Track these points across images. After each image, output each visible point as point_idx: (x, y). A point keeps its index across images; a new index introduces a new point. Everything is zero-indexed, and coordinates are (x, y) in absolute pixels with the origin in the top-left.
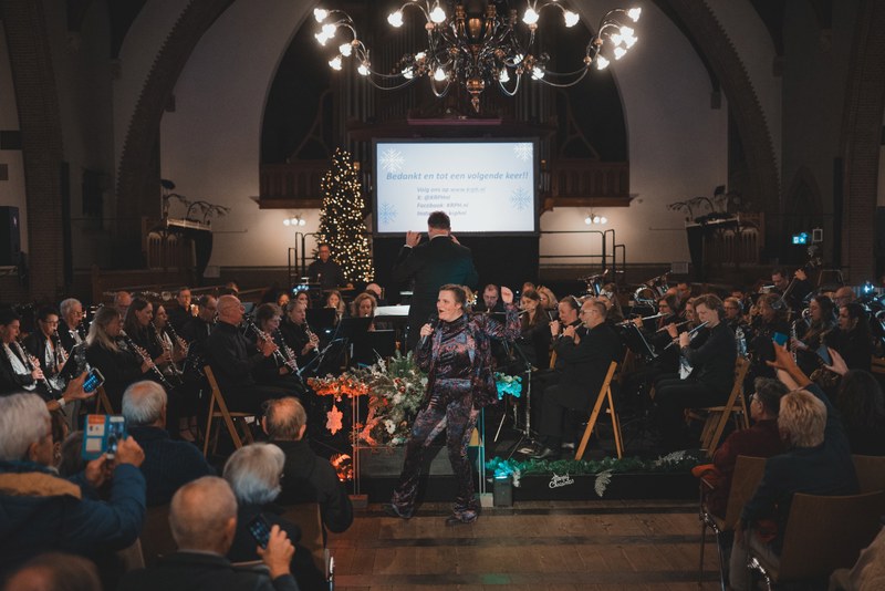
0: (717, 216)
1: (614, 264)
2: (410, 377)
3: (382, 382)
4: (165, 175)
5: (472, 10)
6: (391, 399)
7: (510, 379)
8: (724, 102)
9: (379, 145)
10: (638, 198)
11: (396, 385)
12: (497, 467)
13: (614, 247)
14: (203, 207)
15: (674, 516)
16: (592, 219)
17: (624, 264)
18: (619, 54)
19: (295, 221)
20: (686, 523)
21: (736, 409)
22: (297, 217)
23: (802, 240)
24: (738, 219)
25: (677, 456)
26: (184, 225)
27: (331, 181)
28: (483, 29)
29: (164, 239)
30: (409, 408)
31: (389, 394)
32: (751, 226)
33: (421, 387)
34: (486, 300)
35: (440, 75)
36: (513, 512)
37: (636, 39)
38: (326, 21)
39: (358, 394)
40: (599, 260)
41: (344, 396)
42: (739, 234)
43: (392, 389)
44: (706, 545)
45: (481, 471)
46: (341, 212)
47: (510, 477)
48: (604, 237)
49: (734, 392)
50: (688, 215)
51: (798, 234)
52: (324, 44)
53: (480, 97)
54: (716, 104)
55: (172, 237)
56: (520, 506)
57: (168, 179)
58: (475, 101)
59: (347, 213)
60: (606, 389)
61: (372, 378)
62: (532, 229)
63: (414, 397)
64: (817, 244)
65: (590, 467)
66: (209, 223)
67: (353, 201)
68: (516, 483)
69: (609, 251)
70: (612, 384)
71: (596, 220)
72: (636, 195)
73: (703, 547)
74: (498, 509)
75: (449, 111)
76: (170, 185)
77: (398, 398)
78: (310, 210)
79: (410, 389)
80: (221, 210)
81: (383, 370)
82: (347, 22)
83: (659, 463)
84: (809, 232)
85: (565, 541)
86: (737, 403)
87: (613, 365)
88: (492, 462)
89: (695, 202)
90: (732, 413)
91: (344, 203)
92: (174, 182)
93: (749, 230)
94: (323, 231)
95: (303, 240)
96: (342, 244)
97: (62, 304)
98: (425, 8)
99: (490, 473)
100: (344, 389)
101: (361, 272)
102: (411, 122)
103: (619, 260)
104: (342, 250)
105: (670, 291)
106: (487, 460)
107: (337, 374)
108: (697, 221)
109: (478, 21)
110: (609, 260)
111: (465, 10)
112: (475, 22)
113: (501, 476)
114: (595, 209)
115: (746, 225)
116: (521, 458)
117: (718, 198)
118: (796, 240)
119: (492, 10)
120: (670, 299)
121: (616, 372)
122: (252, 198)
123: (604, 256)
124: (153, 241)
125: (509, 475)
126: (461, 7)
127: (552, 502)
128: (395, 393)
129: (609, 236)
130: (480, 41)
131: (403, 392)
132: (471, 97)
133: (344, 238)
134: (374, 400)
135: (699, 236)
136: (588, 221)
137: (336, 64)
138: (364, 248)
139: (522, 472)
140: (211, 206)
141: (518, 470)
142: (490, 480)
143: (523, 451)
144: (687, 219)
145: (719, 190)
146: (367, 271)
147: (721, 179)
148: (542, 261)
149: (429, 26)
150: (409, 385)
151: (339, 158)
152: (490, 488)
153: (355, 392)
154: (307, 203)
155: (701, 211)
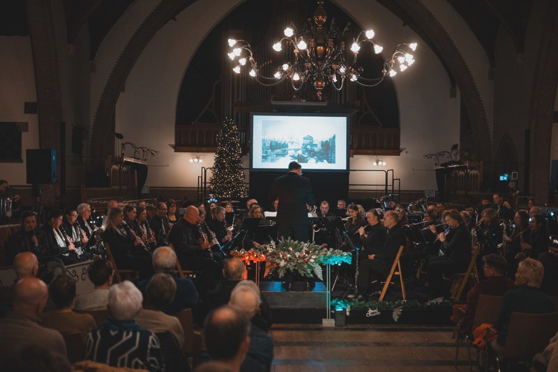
0: (455, 163)
1: (393, 190)
2: (289, 251)
3: (273, 254)
4: (118, 130)
5: (319, 42)
6: (279, 264)
7: (345, 254)
8: (458, 94)
9: (254, 116)
10: (406, 150)
11: (281, 256)
12: (337, 304)
13: (393, 180)
14: (143, 151)
15: (439, 333)
16: (377, 163)
17: (400, 190)
18: (403, 68)
19: (196, 160)
20: (446, 337)
21: (472, 274)
22: (197, 158)
23: (505, 178)
24: (467, 165)
25: (440, 300)
26: (133, 161)
27: (222, 137)
28: (325, 52)
29: (120, 169)
30: (289, 269)
31: (277, 261)
32: (475, 169)
33: (296, 257)
34: (322, 210)
35: (296, 77)
36: (347, 329)
37: (414, 61)
38: (235, 46)
39: (259, 261)
40: (384, 188)
41: (252, 262)
42: (467, 174)
43: (279, 258)
44: (460, 348)
45: (328, 307)
46: (228, 155)
47: (344, 310)
48: (387, 174)
49: (471, 264)
50: (437, 162)
51: (503, 175)
52: (233, 59)
53: (322, 91)
54: (453, 95)
55: (124, 169)
56: (350, 326)
57: (120, 133)
58: (319, 93)
59: (232, 156)
60: (397, 261)
61: (268, 251)
62: (345, 169)
63: (292, 263)
64: (515, 181)
65: (390, 305)
66: (145, 160)
67: (235, 149)
68: (348, 314)
69: (390, 182)
70: (401, 259)
71: (380, 163)
72: (405, 149)
73: (458, 349)
74: (338, 327)
75: (294, 97)
76: (120, 136)
77: (282, 263)
78: (205, 154)
79: (290, 259)
80: (153, 152)
81: (274, 247)
82: (248, 47)
83: (429, 304)
84: (509, 173)
85: (379, 344)
86: (472, 271)
87: (402, 248)
88: (334, 301)
89: (441, 154)
90: (470, 276)
91: (230, 150)
92: (123, 135)
93: (473, 172)
94: (217, 166)
95: (205, 171)
96: (228, 175)
97: (78, 207)
98: (294, 41)
99: (333, 307)
100: (252, 258)
101: (239, 192)
102: (273, 103)
103: (396, 188)
104: (228, 178)
105: (430, 207)
106: (331, 300)
107: (247, 249)
108: (442, 165)
109: (322, 48)
110: (390, 188)
111: (315, 41)
112: (320, 48)
113: (339, 309)
114: (379, 157)
115: (472, 168)
116: (350, 300)
117: (454, 152)
118: (502, 178)
119: (330, 42)
120: (430, 212)
121: (402, 252)
122: (170, 145)
123: (387, 185)
124: (114, 170)
125: (343, 308)
126: (313, 40)
127: (368, 325)
128: (281, 260)
129: (390, 173)
130: (323, 59)
131: (286, 260)
132: (317, 91)
133: (230, 171)
134: (268, 264)
135: (443, 175)
136: (375, 164)
137: (237, 70)
138: (241, 177)
139: (351, 307)
140: (148, 150)
141: (349, 307)
142: (333, 312)
143: (350, 296)
144: (436, 164)
145: (455, 147)
146: (242, 191)
147: (456, 140)
148: (351, 187)
149: (296, 51)
150: (289, 256)
151: (227, 123)
152: (333, 316)
153: (258, 260)
154: (204, 149)
155: (444, 160)
